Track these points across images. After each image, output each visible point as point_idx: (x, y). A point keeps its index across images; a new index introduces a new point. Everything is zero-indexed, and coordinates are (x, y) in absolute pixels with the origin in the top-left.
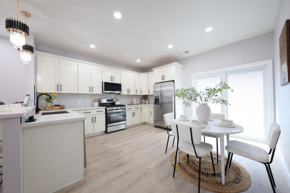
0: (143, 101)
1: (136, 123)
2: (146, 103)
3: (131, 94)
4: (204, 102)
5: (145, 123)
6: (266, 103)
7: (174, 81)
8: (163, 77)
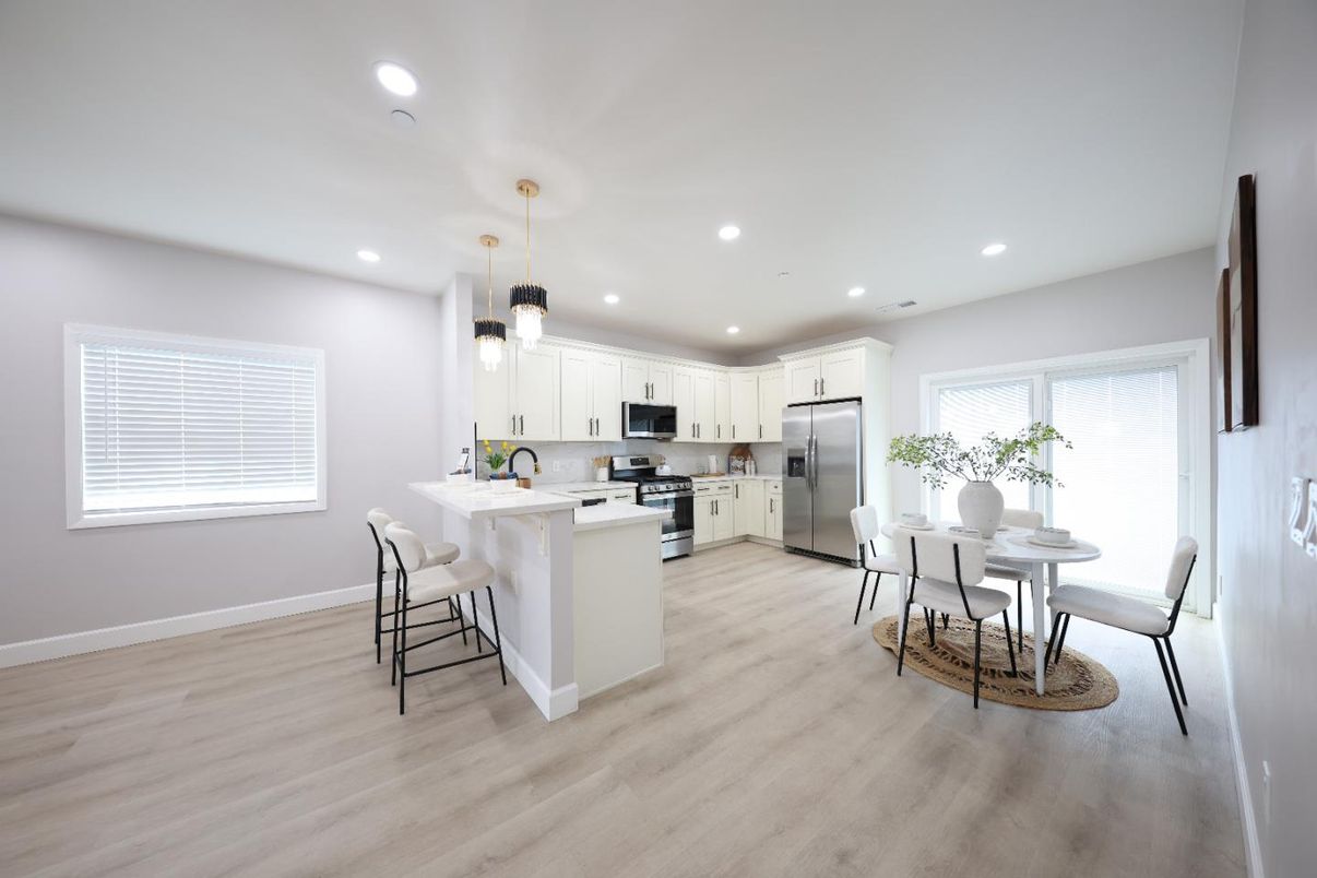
0: (737, 463)
1: (721, 538)
2: (748, 471)
3: (703, 439)
4: (982, 477)
5: (746, 539)
6: (1187, 478)
7: (859, 399)
8: (820, 385)
